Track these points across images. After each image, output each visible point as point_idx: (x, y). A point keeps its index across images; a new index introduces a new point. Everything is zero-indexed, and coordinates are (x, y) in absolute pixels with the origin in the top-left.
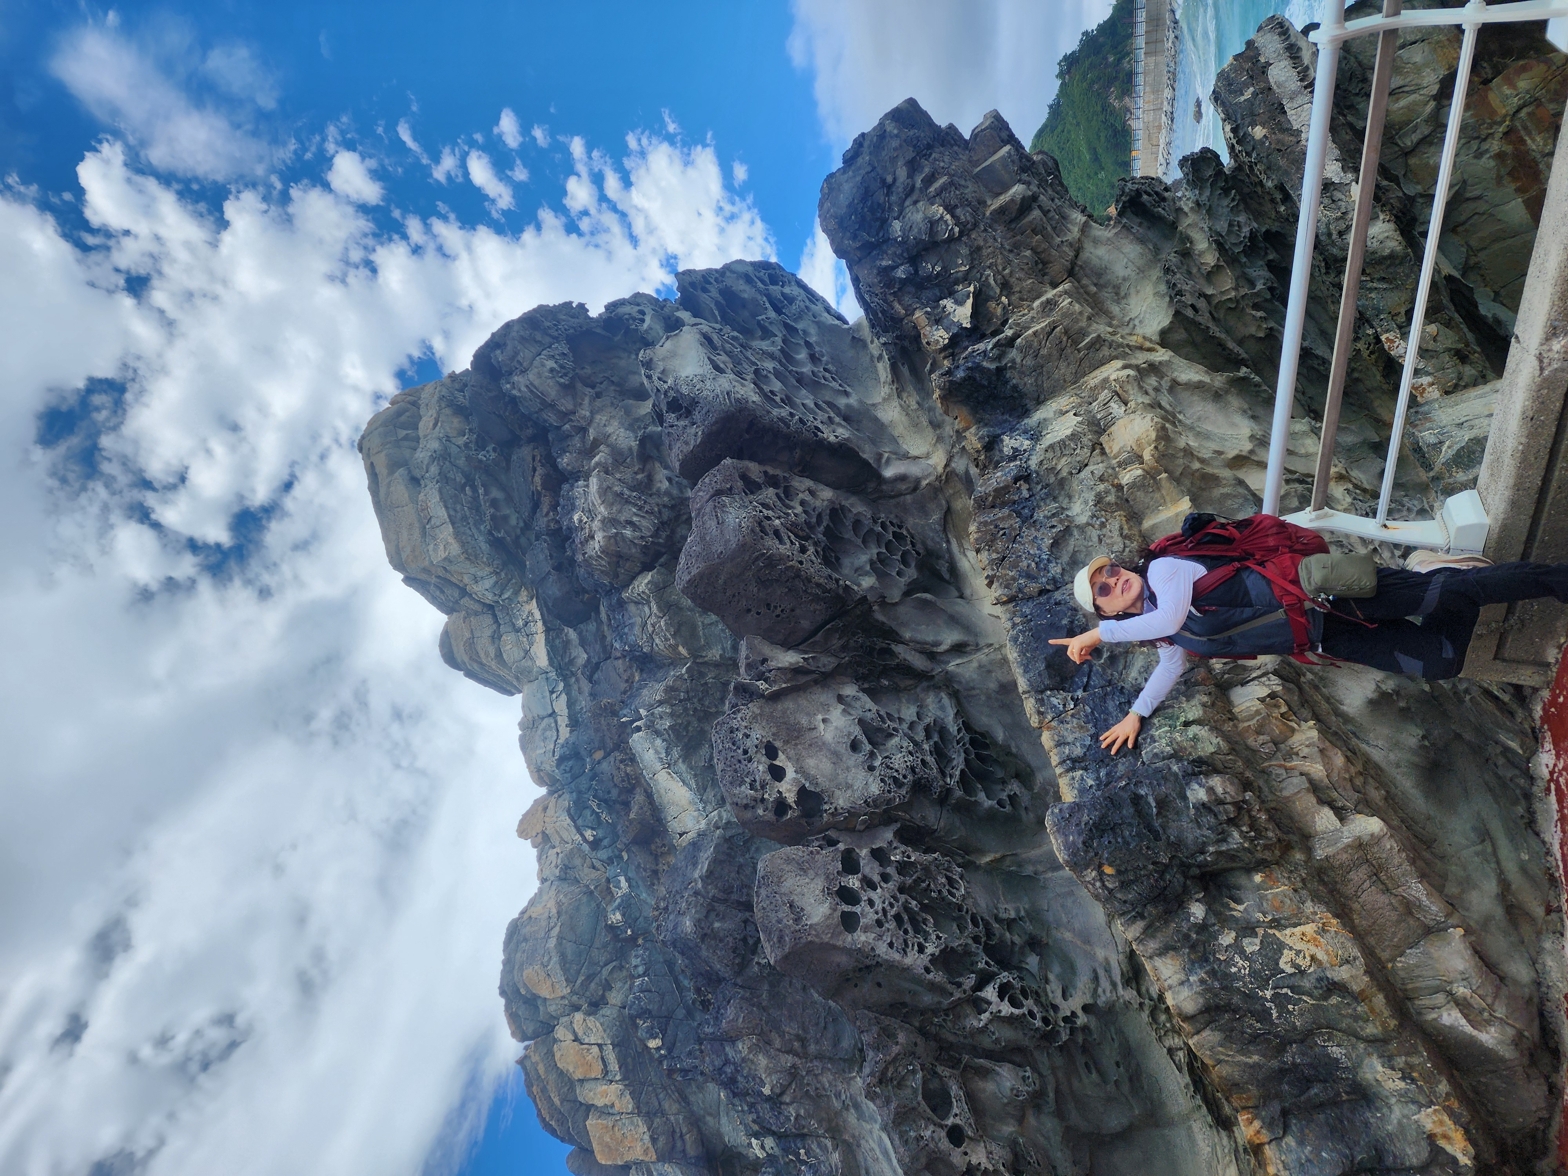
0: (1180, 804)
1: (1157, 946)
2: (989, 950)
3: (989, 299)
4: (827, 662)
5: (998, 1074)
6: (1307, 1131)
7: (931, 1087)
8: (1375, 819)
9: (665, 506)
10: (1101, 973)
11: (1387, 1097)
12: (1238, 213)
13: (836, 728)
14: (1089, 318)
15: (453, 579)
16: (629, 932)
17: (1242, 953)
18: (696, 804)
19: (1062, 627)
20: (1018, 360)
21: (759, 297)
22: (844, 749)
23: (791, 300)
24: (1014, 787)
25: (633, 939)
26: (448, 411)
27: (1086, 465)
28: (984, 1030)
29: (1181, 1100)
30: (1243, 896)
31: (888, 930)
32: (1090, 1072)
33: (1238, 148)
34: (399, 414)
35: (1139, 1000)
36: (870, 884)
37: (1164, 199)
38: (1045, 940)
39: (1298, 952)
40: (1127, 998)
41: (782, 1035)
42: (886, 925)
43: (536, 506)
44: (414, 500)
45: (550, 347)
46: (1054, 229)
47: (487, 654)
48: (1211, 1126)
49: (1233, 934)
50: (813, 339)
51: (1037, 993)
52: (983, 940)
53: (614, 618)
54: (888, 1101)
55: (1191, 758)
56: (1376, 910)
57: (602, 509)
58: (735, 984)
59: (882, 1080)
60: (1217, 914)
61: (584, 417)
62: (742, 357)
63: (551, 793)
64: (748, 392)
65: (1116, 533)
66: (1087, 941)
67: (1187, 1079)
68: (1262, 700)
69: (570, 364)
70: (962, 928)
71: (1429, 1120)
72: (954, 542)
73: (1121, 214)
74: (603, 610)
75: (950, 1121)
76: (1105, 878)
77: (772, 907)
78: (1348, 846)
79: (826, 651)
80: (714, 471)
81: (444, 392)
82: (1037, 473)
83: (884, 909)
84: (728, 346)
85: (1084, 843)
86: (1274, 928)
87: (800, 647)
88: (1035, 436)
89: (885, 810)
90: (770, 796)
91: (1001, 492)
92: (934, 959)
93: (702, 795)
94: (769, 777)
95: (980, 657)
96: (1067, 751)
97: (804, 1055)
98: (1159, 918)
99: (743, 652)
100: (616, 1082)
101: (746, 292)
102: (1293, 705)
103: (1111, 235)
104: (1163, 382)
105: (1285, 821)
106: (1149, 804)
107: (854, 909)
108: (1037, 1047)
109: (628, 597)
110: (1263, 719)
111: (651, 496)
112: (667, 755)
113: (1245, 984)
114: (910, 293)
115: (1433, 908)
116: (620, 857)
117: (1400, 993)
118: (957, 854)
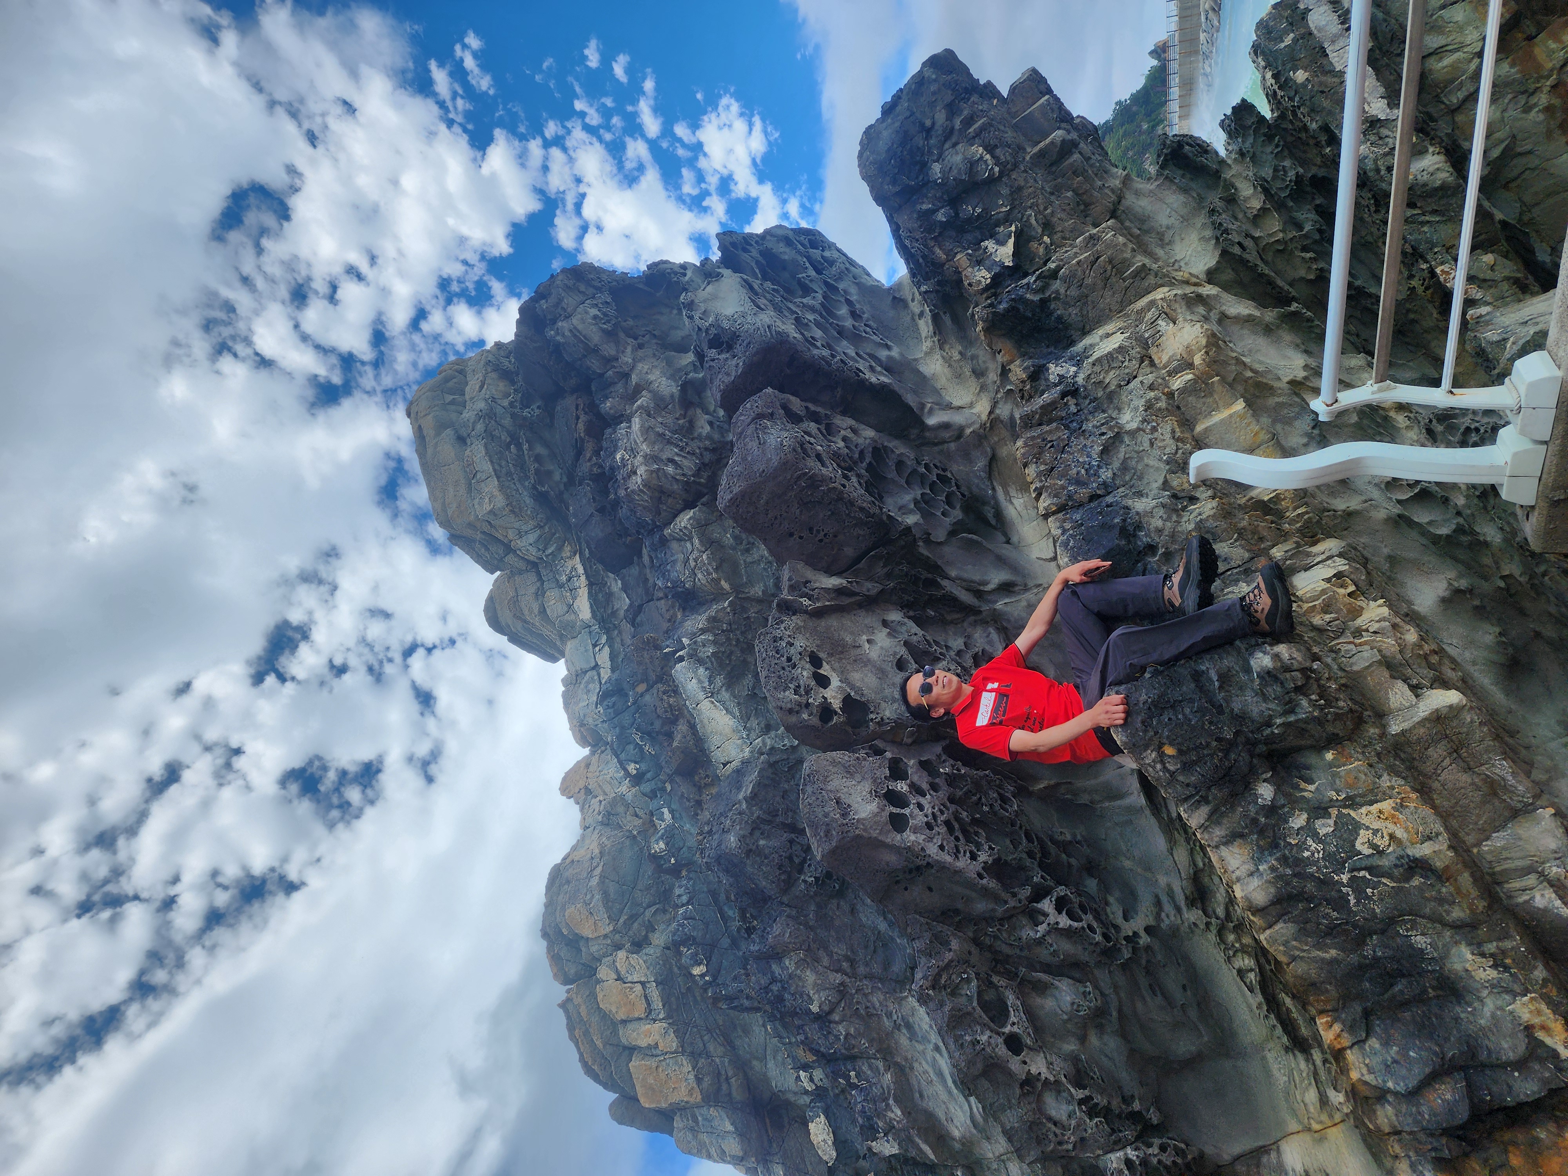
0: (1243, 675)
1: (1223, 833)
2: (1043, 866)
4: (871, 588)
5: (1057, 988)
6: (1392, 1031)
7: (987, 998)
8: (1454, 693)
9: (706, 449)
10: (1164, 899)
11: (1478, 990)
12: (1283, 159)
13: (882, 648)
14: (1133, 251)
15: (497, 535)
16: (673, 861)
17: (1315, 835)
18: (739, 731)
19: (1114, 527)
20: (1062, 291)
21: (799, 258)
22: (889, 666)
23: (831, 263)
25: (675, 871)
26: (494, 375)
27: (1135, 377)
28: (1040, 942)
29: (1254, 1025)
30: (1314, 775)
31: (939, 833)
32: (1155, 994)
33: (1280, 93)
34: (447, 380)
35: (1205, 920)
36: (918, 790)
37: (1206, 152)
38: (1103, 866)
39: (1375, 832)
40: (1192, 919)
41: (830, 955)
42: (936, 828)
43: (579, 453)
44: (460, 457)
45: (593, 297)
46: (1096, 175)
47: (531, 611)
48: (1287, 1050)
49: (1305, 816)
50: (854, 298)
51: (1096, 911)
52: (1038, 856)
53: (657, 557)
54: (941, 1004)
56: (1458, 790)
57: (644, 447)
58: (783, 903)
59: (935, 984)
60: (1287, 795)
61: (626, 364)
62: (783, 305)
63: (593, 753)
64: (789, 328)
65: (1168, 436)
66: (1148, 869)
67: (1260, 998)
68: (1328, 580)
69: (612, 314)
70: (1015, 844)
71: (1526, 1010)
72: (999, 489)
73: (1163, 167)
74: (644, 551)
75: (1007, 1029)
76: (1166, 760)
77: (818, 803)
78: (1425, 720)
79: (870, 579)
80: (756, 397)
81: (490, 358)
82: (1083, 386)
83: (933, 813)
84: (768, 295)
85: (1143, 722)
86: (1349, 806)
87: (844, 572)
88: (1081, 359)
90: (815, 700)
91: (1048, 408)
92: (986, 867)
93: (746, 723)
94: (814, 683)
95: (1029, 597)
97: (854, 975)
98: (1225, 802)
99: (785, 574)
100: (660, 1020)
101: (786, 253)
102: (1361, 584)
103: (1153, 187)
104: (1211, 314)
105: (1358, 698)
106: (1210, 680)
107: (903, 811)
108: (1099, 964)
109: (670, 535)
110: (1329, 598)
111: (692, 439)
112: (710, 684)
113: (1319, 869)
114: (951, 237)
115: (1520, 788)
116: (663, 789)
117: (1487, 877)
118: (1009, 777)
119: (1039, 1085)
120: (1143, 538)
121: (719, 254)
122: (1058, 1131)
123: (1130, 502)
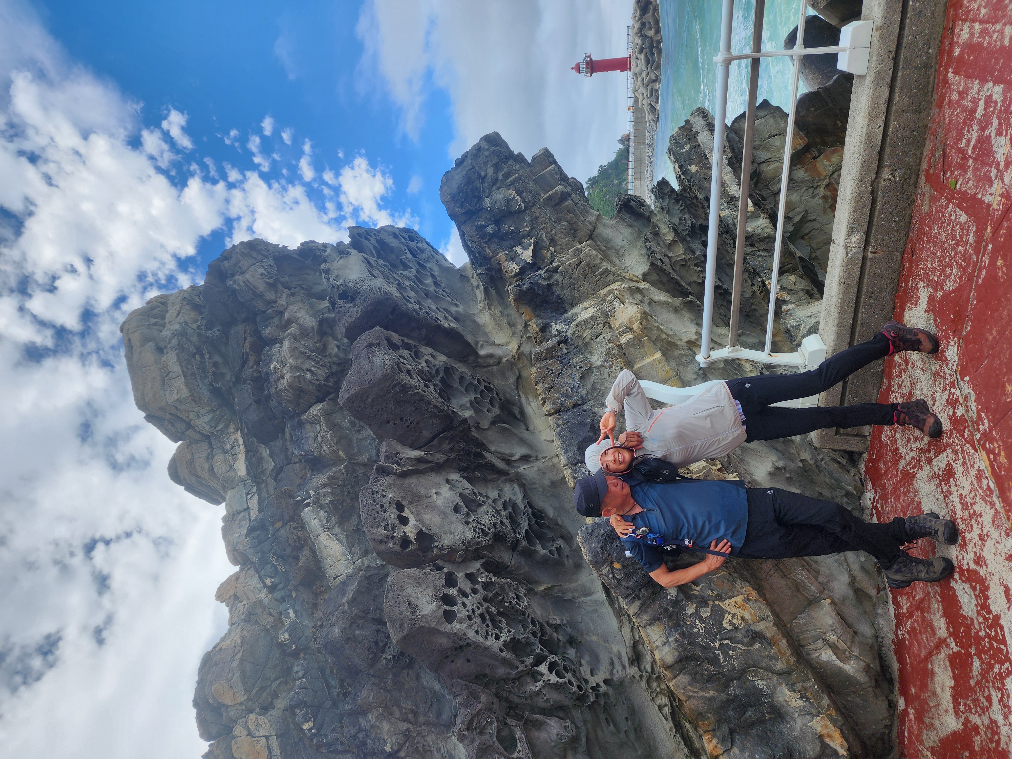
1: (648, 618)
2: (542, 642)
3: (543, 247)
4: (440, 458)
5: (548, 724)
6: (745, 742)
7: (503, 734)
9: (334, 363)
10: (616, 660)
11: (792, 714)
12: (685, 213)
13: (445, 498)
14: (601, 260)
15: (181, 416)
16: (294, 647)
17: (700, 618)
18: (346, 555)
19: (587, 424)
20: (560, 280)
21: (402, 246)
22: (450, 511)
23: (422, 251)
24: (560, 543)
25: (296, 654)
26: (187, 307)
27: (601, 334)
28: (538, 693)
31: (476, 623)
32: (609, 724)
33: (682, 178)
34: (153, 309)
35: (639, 674)
36: (464, 594)
37: (643, 205)
38: (579, 640)
39: (734, 615)
40: (632, 674)
41: (400, 709)
42: (474, 619)
43: (245, 362)
44: (158, 361)
45: (262, 261)
46: (581, 213)
47: (202, 469)
49: (694, 606)
50: (436, 274)
51: (574, 671)
52: (539, 636)
53: (295, 434)
54: (473, 741)
56: (779, 589)
57: (291, 360)
58: (369, 674)
59: (469, 727)
60: (685, 593)
61: (282, 306)
62: (389, 275)
63: (242, 570)
64: (393, 290)
66: (607, 641)
67: (671, 724)
69: (274, 273)
70: (525, 627)
71: (819, 725)
72: (523, 396)
73: (619, 212)
74: (287, 430)
75: (515, 756)
76: (615, 571)
77: (396, 604)
79: (440, 452)
80: (368, 333)
81: (187, 296)
82: (571, 338)
83: (473, 609)
84: (380, 268)
85: (601, 548)
86: (718, 600)
87: (422, 448)
88: (571, 321)
89: (475, 550)
90: (398, 534)
91: (550, 349)
92: (506, 644)
93: (350, 549)
94: (397, 522)
95: (539, 464)
97: (415, 723)
98: (649, 598)
99: (384, 448)
101: (394, 243)
102: (725, 464)
103: (613, 223)
104: (645, 299)
107: (453, 608)
108: (575, 706)
109: (305, 420)
110: (708, 471)
111: (325, 357)
112: (327, 522)
113: (702, 640)
114: (495, 243)
115: (812, 587)
116: (290, 596)
117: (796, 642)
118: (523, 583)
121: (350, 240)
123: (596, 410)
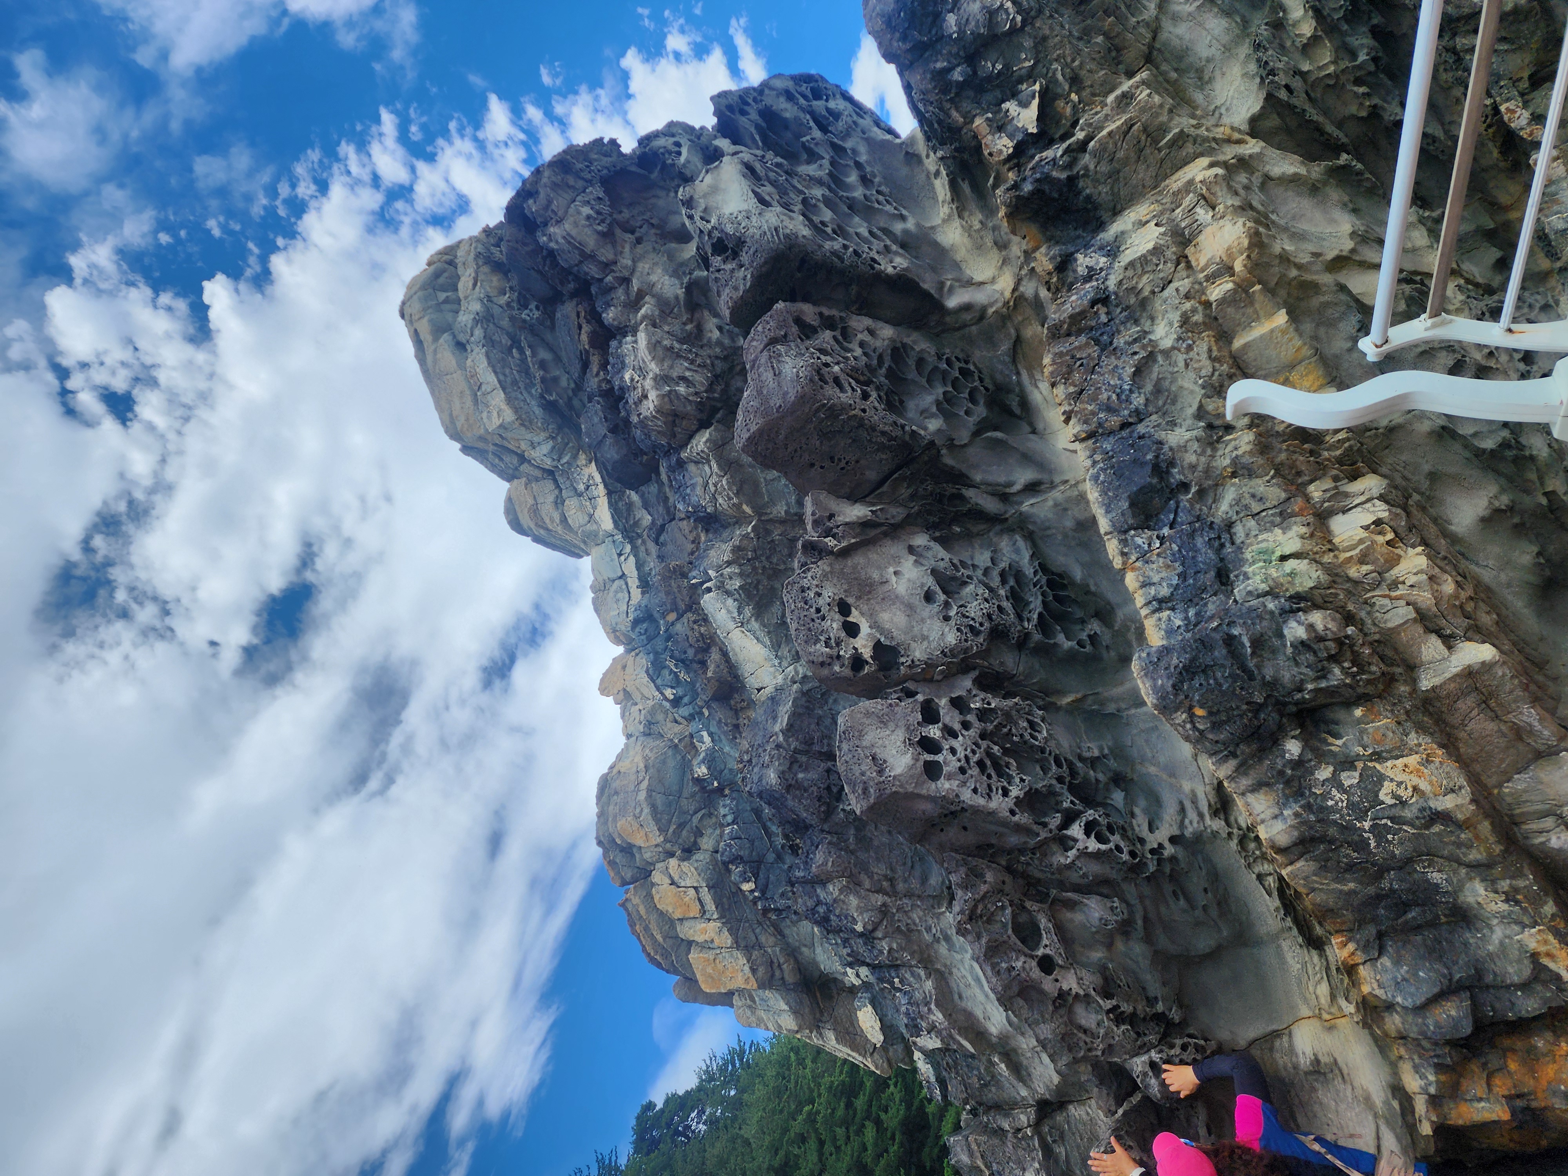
0: (1276, 642)
1: (1250, 782)
2: (1072, 789)
3: (1057, 97)
4: (897, 513)
5: (1086, 905)
6: (1403, 952)
7: (1021, 920)
8: (1487, 646)
9: (717, 357)
10: (1188, 805)
11: (1488, 919)
13: (909, 580)
14: (1171, 111)
15: (510, 446)
16: (716, 784)
17: (1340, 787)
18: (771, 660)
19: (1146, 463)
20: (1092, 167)
21: (802, 115)
22: (918, 601)
23: (836, 115)
24: (1095, 626)
25: (720, 790)
26: (486, 269)
27: (1170, 282)
28: (1069, 867)
29: (1270, 921)
30: (1342, 731)
31: (972, 776)
34: (437, 275)
35: (1227, 830)
36: (951, 733)
38: (1129, 776)
39: (1399, 784)
40: (1215, 828)
41: (871, 877)
42: (970, 772)
43: (585, 365)
44: (462, 366)
45: (584, 192)
47: (552, 520)
48: (1301, 946)
49: (1331, 769)
50: (863, 158)
51: (1123, 828)
52: (1068, 779)
53: (675, 479)
54: (979, 937)
55: (1288, 594)
56: (1483, 738)
57: (653, 366)
58: (823, 831)
59: (972, 917)
60: (1314, 750)
61: (626, 267)
62: (788, 186)
63: (628, 651)
64: (798, 226)
65: (1204, 356)
67: (1277, 903)
68: (1366, 528)
69: (606, 209)
70: (1045, 770)
71: (1533, 940)
72: (1024, 374)
74: (663, 471)
75: (1040, 952)
76: (1196, 719)
77: (854, 760)
78: (1457, 675)
79: (895, 502)
80: (766, 317)
81: (480, 248)
82: (1116, 293)
83: (966, 757)
84: (772, 175)
85: (1173, 686)
86: (1375, 760)
87: (867, 499)
88: (1113, 251)
89: (962, 660)
90: (846, 653)
91: (1076, 318)
92: (1018, 801)
93: (777, 651)
94: (843, 634)
95: (1056, 495)
96: (1153, 592)
97: (893, 893)
98: (1253, 756)
99: (809, 507)
100: (714, 920)
101: (787, 110)
102: (1400, 531)
104: (1253, 178)
105: (1389, 653)
106: (1243, 644)
107: (936, 758)
108: (1125, 879)
109: (687, 457)
110: (1367, 548)
111: (702, 347)
112: (739, 614)
113: (1342, 816)
114: (968, 98)
115: (1546, 733)
116: (701, 714)
117: (1506, 819)
118: (1037, 697)
119: (1070, 999)
120: (1177, 475)
121: (715, 120)
122: (1088, 1040)
123: (1162, 435)
